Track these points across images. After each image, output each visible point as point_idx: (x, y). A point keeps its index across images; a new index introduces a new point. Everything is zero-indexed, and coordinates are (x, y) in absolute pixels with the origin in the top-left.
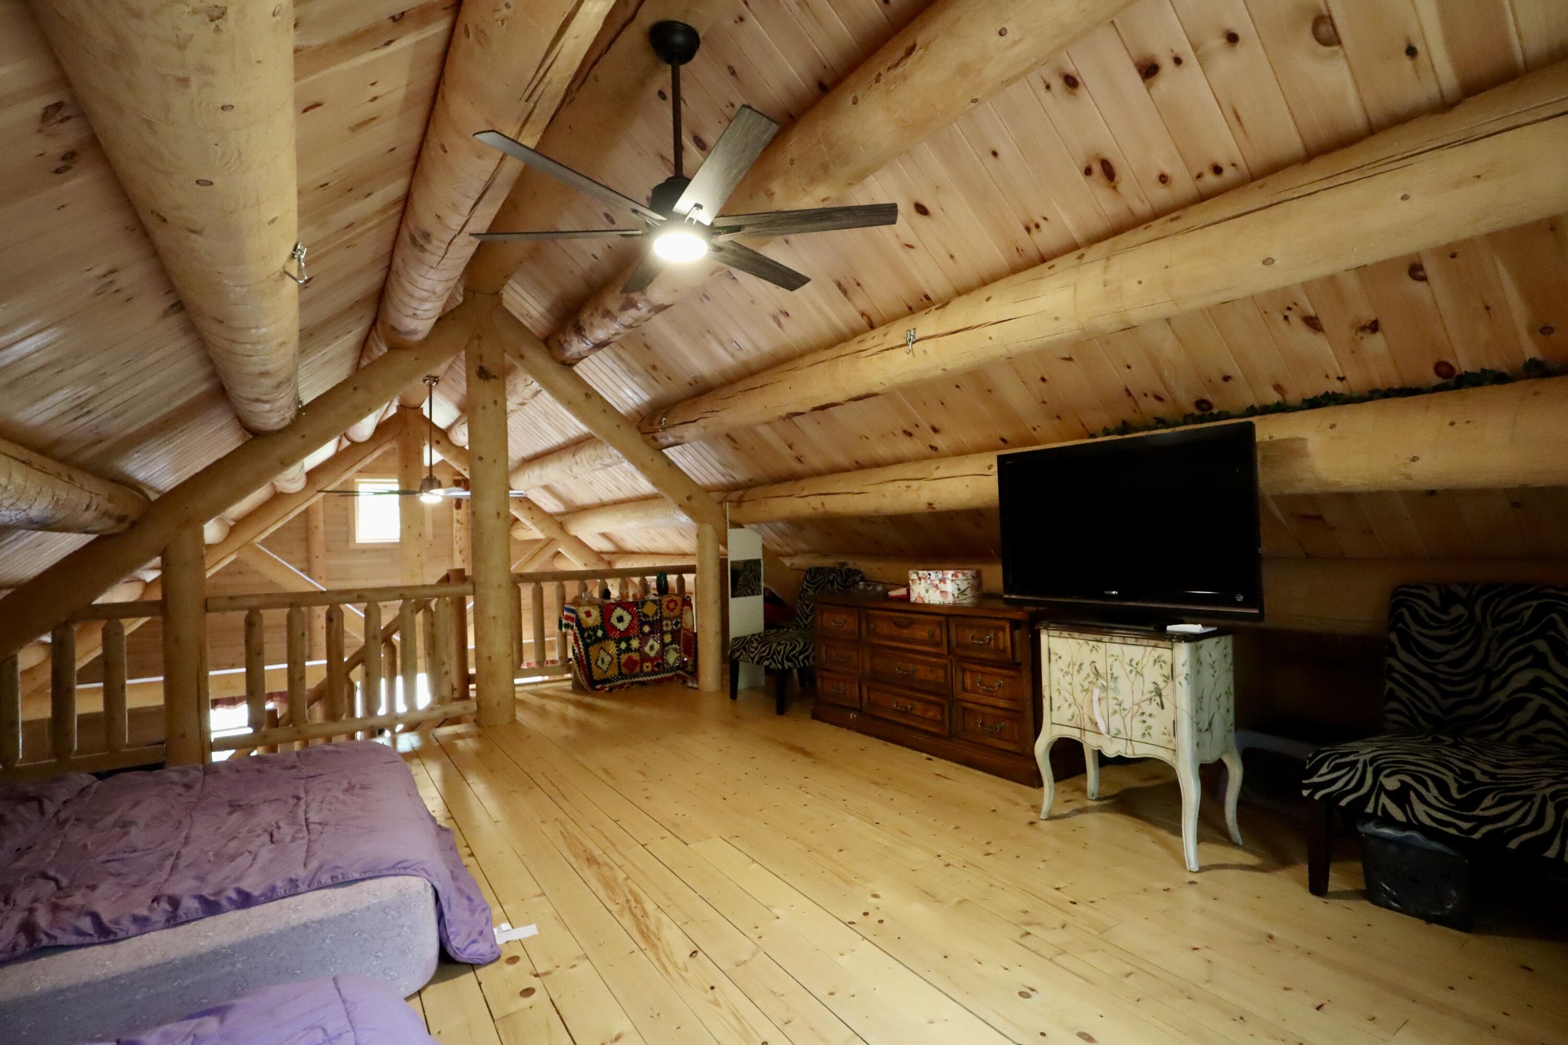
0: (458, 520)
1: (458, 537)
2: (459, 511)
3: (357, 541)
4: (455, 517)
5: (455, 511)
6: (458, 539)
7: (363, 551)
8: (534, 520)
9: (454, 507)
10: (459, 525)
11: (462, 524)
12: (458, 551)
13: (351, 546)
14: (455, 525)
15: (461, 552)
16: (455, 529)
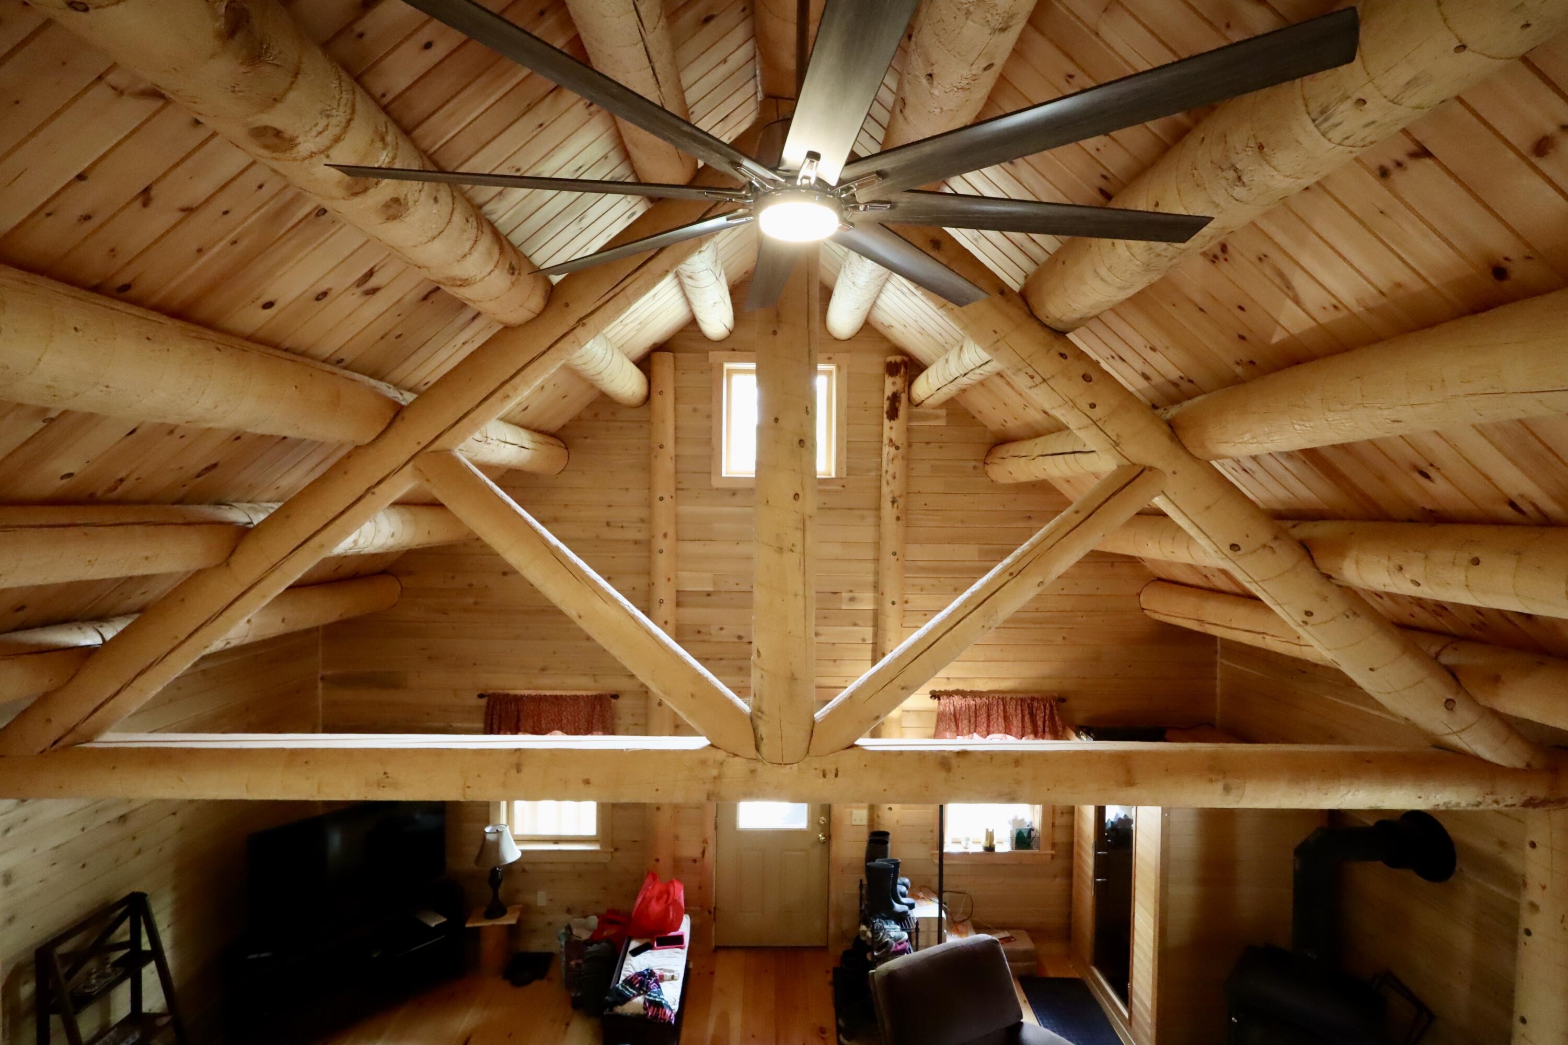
0: (891, 440)
1: (890, 472)
2: (894, 423)
3: (724, 475)
4: (887, 434)
5: (887, 423)
6: (889, 477)
7: (733, 493)
8: (1097, 413)
9: (885, 416)
10: (893, 450)
11: (897, 448)
12: (890, 499)
13: (715, 483)
14: (887, 450)
15: (893, 502)
16: (885, 456)
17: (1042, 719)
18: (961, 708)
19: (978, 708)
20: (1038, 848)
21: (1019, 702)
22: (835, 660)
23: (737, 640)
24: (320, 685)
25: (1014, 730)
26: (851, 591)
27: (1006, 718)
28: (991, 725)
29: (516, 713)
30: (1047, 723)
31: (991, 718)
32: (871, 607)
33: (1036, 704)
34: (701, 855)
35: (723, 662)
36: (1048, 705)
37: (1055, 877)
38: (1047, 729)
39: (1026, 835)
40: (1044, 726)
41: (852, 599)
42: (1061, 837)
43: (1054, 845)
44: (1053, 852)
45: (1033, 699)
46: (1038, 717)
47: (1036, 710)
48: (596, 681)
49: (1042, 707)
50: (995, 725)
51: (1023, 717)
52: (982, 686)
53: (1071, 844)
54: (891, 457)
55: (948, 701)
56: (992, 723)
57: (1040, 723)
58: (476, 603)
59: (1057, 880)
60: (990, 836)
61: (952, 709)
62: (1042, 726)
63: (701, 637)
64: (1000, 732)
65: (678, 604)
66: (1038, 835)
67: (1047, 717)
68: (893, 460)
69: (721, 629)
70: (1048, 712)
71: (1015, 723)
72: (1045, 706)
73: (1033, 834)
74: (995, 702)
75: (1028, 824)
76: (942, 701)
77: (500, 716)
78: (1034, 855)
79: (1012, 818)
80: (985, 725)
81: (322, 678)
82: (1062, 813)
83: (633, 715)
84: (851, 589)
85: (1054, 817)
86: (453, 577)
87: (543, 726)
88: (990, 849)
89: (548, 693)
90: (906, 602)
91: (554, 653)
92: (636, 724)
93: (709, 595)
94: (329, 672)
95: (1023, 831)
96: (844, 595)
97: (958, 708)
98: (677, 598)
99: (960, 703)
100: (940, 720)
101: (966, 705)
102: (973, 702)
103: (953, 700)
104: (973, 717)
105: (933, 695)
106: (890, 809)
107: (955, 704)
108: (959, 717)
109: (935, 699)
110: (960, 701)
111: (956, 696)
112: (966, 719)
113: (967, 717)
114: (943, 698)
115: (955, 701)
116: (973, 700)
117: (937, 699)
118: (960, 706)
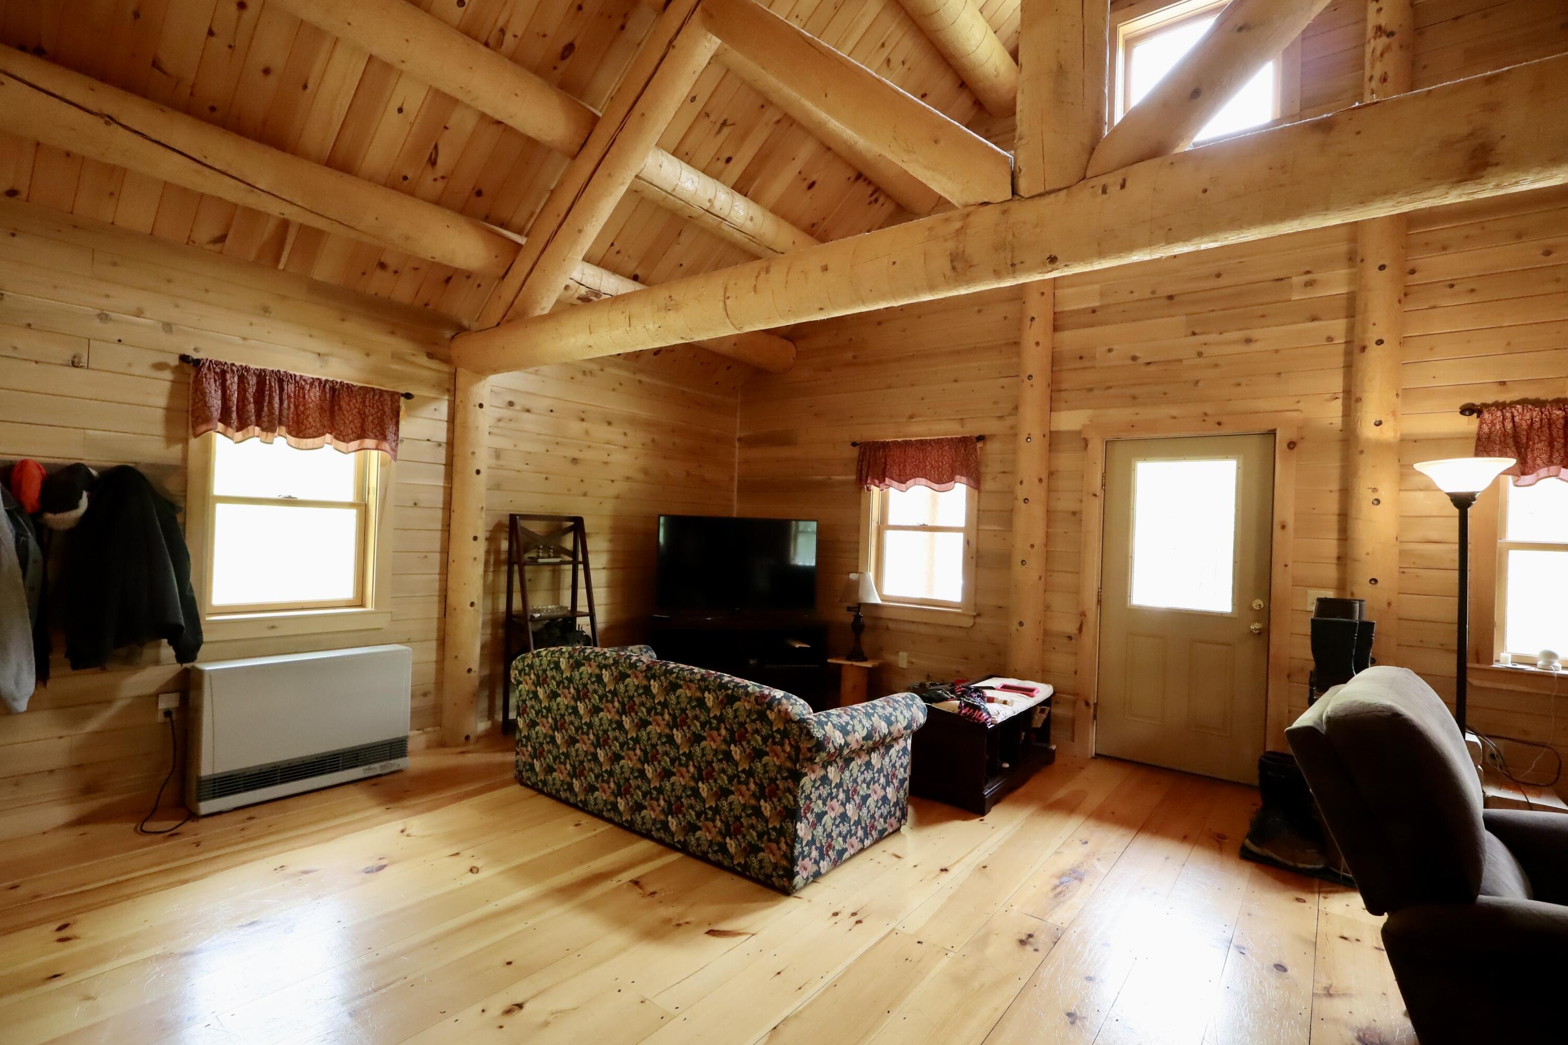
1: (1378, 73)
10: (1382, 40)
11: (1390, 36)
18: (1531, 426)
22: (1279, 374)
23: (1131, 362)
24: (737, 445)
26: (1308, 272)
29: (883, 460)
32: (1343, 290)
34: (1077, 632)
35: (1111, 391)
41: (1309, 284)
48: (963, 427)
54: (1378, 53)
55: (1500, 414)
58: (854, 357)
61: (1511, 427)
63: (1085, 363)
65: (1056, 329)
68: (1382, 55)
69: (1110, 350)
76: (1486, 416)
77: (869, 463)
81: (739, 440)
83: (1001, 461)
84: (1308, 269)
86: (836, 335)
87: (907, 471)
89: (913, 439)
90: (1413, 272)
91: (922, 399)
92: (1004, 472)
93: (1094, 311)
94: (742, 435)
96: (1295, 280)
97: (1525, 426)
98: (1054, 320)
99: (1528, 416)
100: (1484, 447)
101: (1541, 420)
102: (1558, 412)
103: (1512, 413)
104: (1560, 438)
105: (1468, 410)
106: (1374, 581)
107: (1517, 419)
108: (1528, 439)
109: (1471, 414)
110: (1528, 414)
111: (1518, 406)
112: (1540, 441)
113: (1544, 438)
114: (1489, 412)
115: (1516, 413)
116: (1560, 409)
117: (1475, 415)
118: (1529, 422)
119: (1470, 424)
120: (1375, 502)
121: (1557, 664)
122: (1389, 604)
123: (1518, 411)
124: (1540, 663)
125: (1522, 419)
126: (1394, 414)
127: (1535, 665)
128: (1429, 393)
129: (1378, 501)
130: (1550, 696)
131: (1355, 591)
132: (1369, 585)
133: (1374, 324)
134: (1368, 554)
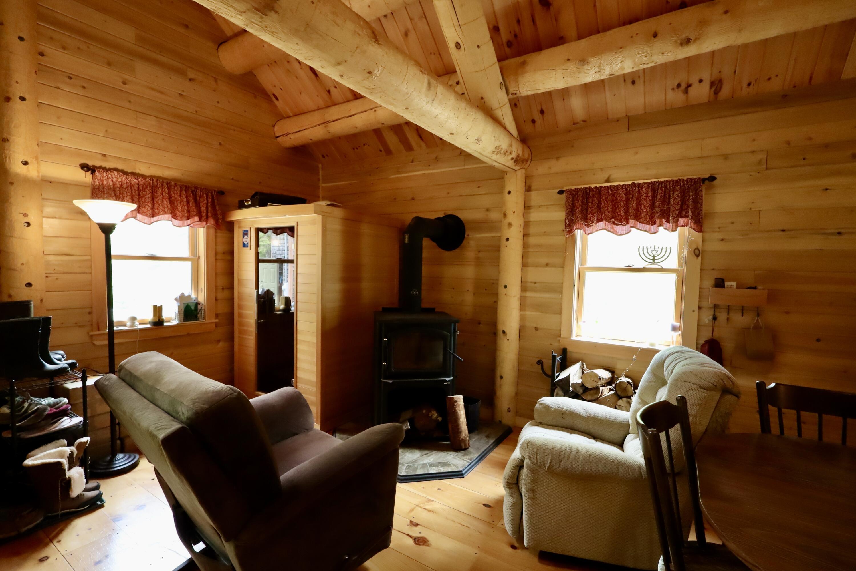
17: (205, 206)
18: (121, 185)
19: (140, 188)
20: (204, 318)
21: (184, 188)
25: (179, 214)
27: (172, 203)
28: (156, 207)
30: (210, 209)
31: (156, 200)
33: (199, 193)
36: (209, 194)
37: (219, 341)
38: (210, 215)
39: (193, 308)
40: (207, 212)
42: (222, 308)
43: (217, 316)
44: (217, 321)
45: (196, 188)
46: (201, 204)
47: (200, 197)
49: (205, 195)
50: (161, 206)
51: (188, 202)
52: (143, 169)
53: (232, 314)
55: (105, 174)
56: (156, 206)
57: (203, 209)
59: (221, 344)
60: (158, 310)
61: (111, 183)
62: (205, 212)
64: (166, 213)
66: (203, 308)
67: (209, 204)
70: (210, 200)
71: (180, 209)
72: (207, 195)
73: (199, 307)
74: (159, 185)
75: (194, 299)
76: (97, 174)
78: (201, 324)
79: (178, 295)
80: (150, 205)
82: (223, 289)
85: (216, 292)
88: (158, 323)
90: (42, 54)
95: (190, 305)
97: (118, 185)
99: (120, 180)
100: (96, 194)
101: (127, 183)
102: (135, 180)
103: (111, 175)
104: (136, 195)
105: (85, 167)
106: (29, 285)
107: (114, 179)
108: (120, 193)
109: (88, 171)
110: (120, 178)
111: (115, 172)
112: (127, 196)
113: (129, 194)
114: (99, 171)
115: (114, 176)
116: (136, 179)
117: (90, 172)
118: (120, 183)
119: (86, 177)
120: (26, 224)
121: (137, 323)
122: (41, 301)
123: (115, 175)
124: (128, 324)
125: (117, 181)
126: (37, 158)
127: (125, 325)
128: (59, 150)
129: (29, 224)
130: (136, 341)
131: (12, 293)
132: (25, 287)
133: (17, 83)
134: (22, 264)
